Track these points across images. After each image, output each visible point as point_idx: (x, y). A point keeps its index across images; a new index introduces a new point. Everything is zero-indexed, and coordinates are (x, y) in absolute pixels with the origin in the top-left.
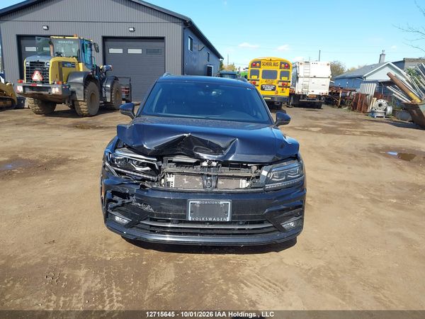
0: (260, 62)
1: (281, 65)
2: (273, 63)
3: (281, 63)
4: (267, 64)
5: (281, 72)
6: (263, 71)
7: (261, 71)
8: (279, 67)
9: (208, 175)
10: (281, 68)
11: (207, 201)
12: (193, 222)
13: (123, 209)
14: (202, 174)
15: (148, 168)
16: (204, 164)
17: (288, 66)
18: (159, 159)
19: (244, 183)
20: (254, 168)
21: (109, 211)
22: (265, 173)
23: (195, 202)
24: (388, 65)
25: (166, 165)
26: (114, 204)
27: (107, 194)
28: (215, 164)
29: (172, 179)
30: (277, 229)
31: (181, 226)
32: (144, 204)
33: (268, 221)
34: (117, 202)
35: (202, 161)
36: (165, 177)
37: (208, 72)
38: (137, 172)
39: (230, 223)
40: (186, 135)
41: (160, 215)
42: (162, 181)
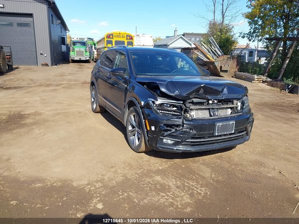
0: (112, 35)
2: (121, 35)
3: (127, 36)
4: (117, 36)
5: (128, 42)
7: (114, 41)
9: (213, 109)
10: (127, 39)
11: (225, 123)
12: (217, 136)
13: (175, 134)
14: (209, 109)
15: (175, 109)
16: (210, 102)
17: (131, 38)
18: (184, 101)
19: (229, 111)
20: (235, 102)
21: (160, 137)
22: (239, 104)
23: (219, 124)
24: (181, 37)
25: (188, 105)
26: (169, 132)
27: (160, 126)
28: (216, 101)
29: (193, 113)
30: (247, 134)
31: (209, 139)
32: (190, 129)
33: (245, 131)
34: (170, 130)
35: (208, 100)
36: (189, 113)
37: (63, 41)
38: (170, 111)
39: (234, 134)
40: (202, 85)
41: (200, 135)
42: (188, 115)
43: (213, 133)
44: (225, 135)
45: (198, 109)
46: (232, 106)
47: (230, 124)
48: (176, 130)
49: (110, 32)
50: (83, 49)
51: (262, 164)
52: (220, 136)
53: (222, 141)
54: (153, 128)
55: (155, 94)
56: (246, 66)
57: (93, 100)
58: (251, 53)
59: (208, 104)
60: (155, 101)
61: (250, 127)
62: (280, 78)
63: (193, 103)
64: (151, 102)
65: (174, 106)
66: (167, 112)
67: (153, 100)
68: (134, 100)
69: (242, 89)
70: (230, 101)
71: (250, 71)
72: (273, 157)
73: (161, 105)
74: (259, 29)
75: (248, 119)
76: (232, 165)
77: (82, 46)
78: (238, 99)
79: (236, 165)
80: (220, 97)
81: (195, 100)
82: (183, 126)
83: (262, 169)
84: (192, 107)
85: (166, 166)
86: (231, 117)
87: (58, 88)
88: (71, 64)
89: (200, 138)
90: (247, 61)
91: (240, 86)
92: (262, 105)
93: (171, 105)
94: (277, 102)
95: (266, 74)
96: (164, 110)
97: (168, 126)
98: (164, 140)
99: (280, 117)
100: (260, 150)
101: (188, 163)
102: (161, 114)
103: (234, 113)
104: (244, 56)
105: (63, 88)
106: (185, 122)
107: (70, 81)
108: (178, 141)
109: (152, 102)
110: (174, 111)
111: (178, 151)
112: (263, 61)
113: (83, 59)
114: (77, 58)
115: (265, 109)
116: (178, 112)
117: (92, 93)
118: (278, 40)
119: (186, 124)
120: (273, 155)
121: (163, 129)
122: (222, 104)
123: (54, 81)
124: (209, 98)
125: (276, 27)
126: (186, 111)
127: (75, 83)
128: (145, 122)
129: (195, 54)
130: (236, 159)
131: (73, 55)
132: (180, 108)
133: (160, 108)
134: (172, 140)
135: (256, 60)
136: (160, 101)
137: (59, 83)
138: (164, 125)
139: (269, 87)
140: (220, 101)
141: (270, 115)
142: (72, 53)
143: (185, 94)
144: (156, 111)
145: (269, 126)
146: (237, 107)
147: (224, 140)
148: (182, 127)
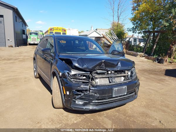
0: (53, 29)
1: (62, 30)
2: (59, 29)
3: (62, 29)
4: (56, 29)
5: (63, 33)
6: (55, 32)
8: (61, 31)
9: (111, 77)
10: (62, 31)
11: (120, 88)
12: (115, 97)
13: (84, 97)
14: (108, 77)
15: (84, 77)
16: (109, 72)
17: (65, 31)
18: (91, 72)
19: (123, 78)
20: (126, 72)
21: (73, 100)
22: (129, 73)
23: (116, 89)
24: (95, 31)
25: (94, 75)
26: (79, 96)
27: (73, 92)
28: (113, 72)
29: (97, 80)
30: (136, 94)
31: (109, 100)
32: (95, 93)
33: (134, 92)
34: (80, 95)
35: (108, 71)
36: (95, 80)
37: (24, 32)
38: (81, 79)
39: (126, 95)
40: (103, 61)
41: (102, 97)
42: (94, 82)
43: (112, 95)
44: (120, 96)
45: (101, 78)
46: (124, 75)
47: (123, 88)
48: (85, 94)
49: (52, 27)
50: (36, 37)
51: (147, 115)
52: (117, 97)
53: (118, 100)
54: (68, 93)
55: (70, 67)
56: (133, 47)
57: (35, 69)
58: (135, 40)
59: (107, 74)
60: (70, 73)
61: (138, 89)
62: (152, 54)
63: (97, 73)
64: (66, 73)
65: (84, 76)
66: (79, 80)
67: (68, 72)
68: (55, 71)
69: (131, 63)
70: (123, 72)
71: (135, 50)
72: (154, 109)
73: (75, 75)
74: (138, 26)
75: (136, 83)
76: (127, 117)
77: (35, 35)
78: (128, 70)
79: (130, 117)
80: (116, 69)
81: (99, 71)
82: (90, 91)
83: (147, 119)
84: (97, 76)
85: (79, 120)
86: (124, 83)
87: (15, 61)
88: (28, 46)
89: (103, 99)
90: (133, 45)
91: (129, 61)
92: (143, 71)
93: (81, 75)
94: (152, 69)
95: (144, 52)
96: (77, 79)
97: (78, 91)
98: (76, 102)
99: (154, 78)
100: (145, 103)
101: (96, 117)
102: (74, 82)
103: (126, 80)
104: (131, 42)
105: (19, 61)
106: (91, 88)
107: (25, 57)
108: (86, 102)
109: (68, 73)
110: (84, 79)
111: (86, 110)
112: (142, 44)
113: (36, 43)
114: (32, 43)
115: (145, 73)
116: (87, 80)
117: (34, 65)
118: (150, 32)
119: (92, 90)
120: (154, 107)
121: (75, 94)
122: (118, 74)
123: (14, 57)
124: (108, 69)
125: (148, 25)
126: (92, 79)
127: (28, 58)
128: (63, 88)
129: (103, 40)
130: (130, 112)
131: (30, 41)
132: (88, 77)
133: (74, 77)
134: (82, 102)
135: (138, 44)
136: (73, 72)
137: (17, 58)
138: (76, 90)
139: (146, 60)
140: (116, 72)
141: (149, 77)
142: (29, 40)
143: (91, 67)
144: (70, 80)
145: (149, 85)
146: (128, 76)
147: (119, 100)
148: (88, 92)
